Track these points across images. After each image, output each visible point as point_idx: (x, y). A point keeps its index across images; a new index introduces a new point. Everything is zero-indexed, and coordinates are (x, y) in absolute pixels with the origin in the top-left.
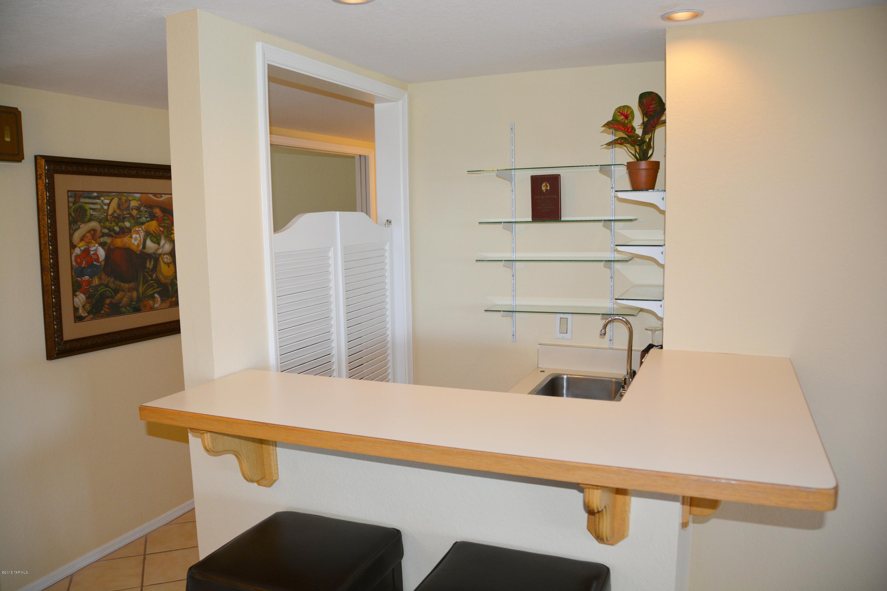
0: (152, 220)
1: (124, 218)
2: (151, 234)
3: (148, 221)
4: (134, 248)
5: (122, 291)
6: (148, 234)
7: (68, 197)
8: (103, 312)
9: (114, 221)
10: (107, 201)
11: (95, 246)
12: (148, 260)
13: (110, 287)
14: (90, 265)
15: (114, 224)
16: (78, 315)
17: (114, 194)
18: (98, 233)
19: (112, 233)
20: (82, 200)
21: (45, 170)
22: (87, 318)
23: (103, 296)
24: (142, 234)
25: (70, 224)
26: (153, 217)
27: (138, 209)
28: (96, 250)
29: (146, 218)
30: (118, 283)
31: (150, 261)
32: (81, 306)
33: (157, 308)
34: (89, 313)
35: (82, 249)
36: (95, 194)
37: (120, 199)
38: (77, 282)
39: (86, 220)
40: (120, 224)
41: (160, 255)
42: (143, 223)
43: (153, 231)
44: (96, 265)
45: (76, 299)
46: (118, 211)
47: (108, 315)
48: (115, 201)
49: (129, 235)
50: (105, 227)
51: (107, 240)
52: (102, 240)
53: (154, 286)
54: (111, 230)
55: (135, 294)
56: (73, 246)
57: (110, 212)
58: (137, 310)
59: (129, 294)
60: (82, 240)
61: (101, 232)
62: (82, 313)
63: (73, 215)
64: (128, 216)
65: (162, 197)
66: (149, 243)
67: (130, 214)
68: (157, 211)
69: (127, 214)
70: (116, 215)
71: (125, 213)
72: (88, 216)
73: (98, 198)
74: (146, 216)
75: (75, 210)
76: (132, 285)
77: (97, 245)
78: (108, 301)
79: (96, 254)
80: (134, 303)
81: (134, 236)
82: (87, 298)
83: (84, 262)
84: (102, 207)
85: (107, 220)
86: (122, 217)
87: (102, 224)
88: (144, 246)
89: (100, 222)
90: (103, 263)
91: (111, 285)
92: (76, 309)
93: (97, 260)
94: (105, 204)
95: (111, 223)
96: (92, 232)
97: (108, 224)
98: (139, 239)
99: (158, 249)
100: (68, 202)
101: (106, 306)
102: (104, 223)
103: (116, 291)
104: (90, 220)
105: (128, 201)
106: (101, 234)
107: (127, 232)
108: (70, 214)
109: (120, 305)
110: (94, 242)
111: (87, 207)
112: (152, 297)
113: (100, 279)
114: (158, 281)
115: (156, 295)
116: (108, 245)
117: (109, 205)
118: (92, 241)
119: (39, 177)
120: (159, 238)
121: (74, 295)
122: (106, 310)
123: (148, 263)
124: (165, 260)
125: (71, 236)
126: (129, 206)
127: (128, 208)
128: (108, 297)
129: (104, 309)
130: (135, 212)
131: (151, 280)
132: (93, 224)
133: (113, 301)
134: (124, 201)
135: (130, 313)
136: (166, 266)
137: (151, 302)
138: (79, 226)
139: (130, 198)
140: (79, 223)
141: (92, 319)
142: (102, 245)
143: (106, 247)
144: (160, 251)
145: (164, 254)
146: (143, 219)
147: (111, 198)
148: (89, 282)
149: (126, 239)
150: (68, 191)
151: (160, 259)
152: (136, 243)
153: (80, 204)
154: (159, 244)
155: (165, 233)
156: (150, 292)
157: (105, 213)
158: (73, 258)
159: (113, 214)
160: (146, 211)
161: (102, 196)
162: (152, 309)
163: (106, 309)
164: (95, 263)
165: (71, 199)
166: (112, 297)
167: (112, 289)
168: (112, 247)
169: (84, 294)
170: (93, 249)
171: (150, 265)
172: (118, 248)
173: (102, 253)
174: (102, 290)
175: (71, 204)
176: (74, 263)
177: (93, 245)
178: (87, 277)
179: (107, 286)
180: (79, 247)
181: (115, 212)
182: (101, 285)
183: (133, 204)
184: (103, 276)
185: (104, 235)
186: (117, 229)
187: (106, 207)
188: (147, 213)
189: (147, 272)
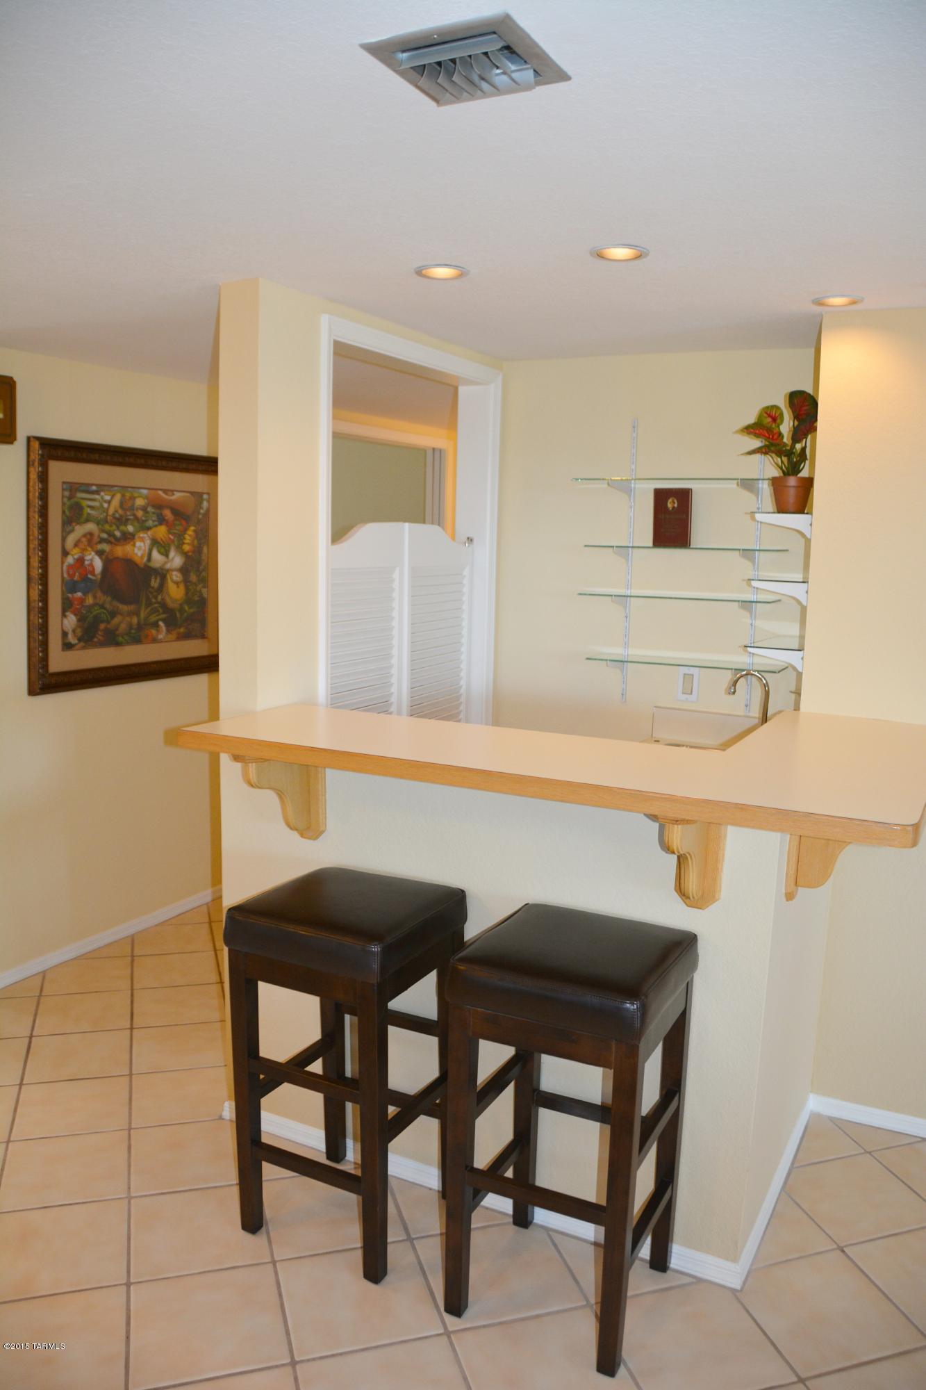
0: (161, 524)
1: (127, 520)
2: (159, 543)
3: (156, 526)
4: (137, 559)
5: (122, 615)
6: (155, 542)
7: (63, 490)
8: (96, 640)
9: (115, 524)
10: (108, 498)
11: (90, 554)
12: (153, 577)
13: (105, 608)
14: (85, 579)
15: (114, 527)
16: (67, 641)
17: (116, 488)
18: (96, 539)
19: (112, 540)
20: (80, 495)
21: (39, 454)
22: (77, 647)
23: (97, 620)
24: (148, 542)
25: (64, 524)
26: (161, 520)
27: (144, 509)
28: (91, 560)
29: (154, 521)
30: (115, 603)
31: (156, 579)
32: (71, 630)
33: (161, 639)
34: (80, 640)
35: (76, 557)
36: (94, 488)
37: (123, 496)
38: (68, 598)
39: (82, 520)
40: (122, 528)
41: (168, 571)
42: (149, 529)
43: (162, 539)
44: (91, 579)
45: (66, 621)
46: (120, 511)
47: (102, 644)
48: (118, 497)
49: (132, 543)
50: (103, 531)
51: (105, 547)
52: (100, 547)
53: (158, 611)
54: (111, 534)
55: (135, 620)
56: (65, 553)
57: (111, 511)
58: (137, 641)
59: (128, 619)
60: (76, 545)
61: (99, 536)
62: (71, 639)
63: (67, 513)
64: (132, 517)
65: (173, 494)
66: (155, 554)
67: (134, 515)
68: (168, 514)
69: (130, 515)
70: (117, 515)
71: (128, 513)
72: (85, 516)
73: (97, 492)
74: (154, 519)
75: (71, 508)
76: (132, 607)
77: (93, 553)
78: (102, 626)
79: (91, 565)
80: (133, 631)
81: (138, 544)
82: (79, 620)
83: (77, 574)
84: (102, 506)
85: (107, 522)
86: (124, 519)
87: (100, 526)
88: (149, 559)
89: (98, 524)
90: (99, 577)
91: (108, 606)
92: (65, 634)
93: (93, 572)
94: (106, 501)
95: (111, 526)
96: (89, 537)
97: (107, 527)
98: (143, 548)
99: (166, 563)
100: (63, 497)
101: (100, 633)
102: (102, 526)
103: (113, 614)
104: (87, 521)
105: (133, 498)
106: (98, 540)
107: (129, 538)
108: (64, 512)
109: (117, 632)
110: (90, 549)
111: (85, 503)
112: (156, 625)
113: (95, 597)
114: (164, 605)
115: (161, 623)
116: (106, 554)
117: (109, 502)
118: (88, 548)
119: (31, 463)
120: (167, 548)
121: (64, 615)
122: (100, 637)
123: (153, 580)
124: (174, 578)
125: (64, 539)
126: (133, 505)
127: (132, 508)
128: (102, 622)
129: (97, 636)
130: (140, 514)
131: (155, 603)
132: (91, 527)
133: (108, 626)
134: (127, 498)
135: (128, 643)
136: (175, 586)
137: (154, 632)
138: (74, 528)
139: (136, 495)
140: (74, 524)
141: (84, 648)
142: (100, 553)
143: (104, 557)
144: (168, 566)
145: (172, 570)
146: (150, 523)
147: (112, 494)
148: (82, 601)
149: (128, 548)
150: (64, 483)
151: (168, 577)
152: (140, 554)
153: (75, 499)
154: (167, 556)
155: (176, 543)
156: (153, 618)
157: (104, 512)
158: (65, 568)
159: (114, 514)
160: (154, 513)
161: (102, 491)
162: (155, 640)
163: (99, 637)
164: (90, 576)
165: (67, 493)
166: (108, 622)
167: (107, 611)
168: (111, 557)
169: (75, 615)
170: (88, 558)
171: (155, 583)
172: (117, 558)
173: (98, 564)
174: (96, 611)
175: (65, 500)
176: (65, 575)
177: (89, 553)
178: (79, 594)
179: (102, 607)
180: (72, 555)
181: (116, 511)
182: (95, 604)
183: (140, 502)
184: (99, 594)
185: (102, 541)
186: (118, 534)
187: (106, 505)
188: (155, 515)
189: (152, 593)
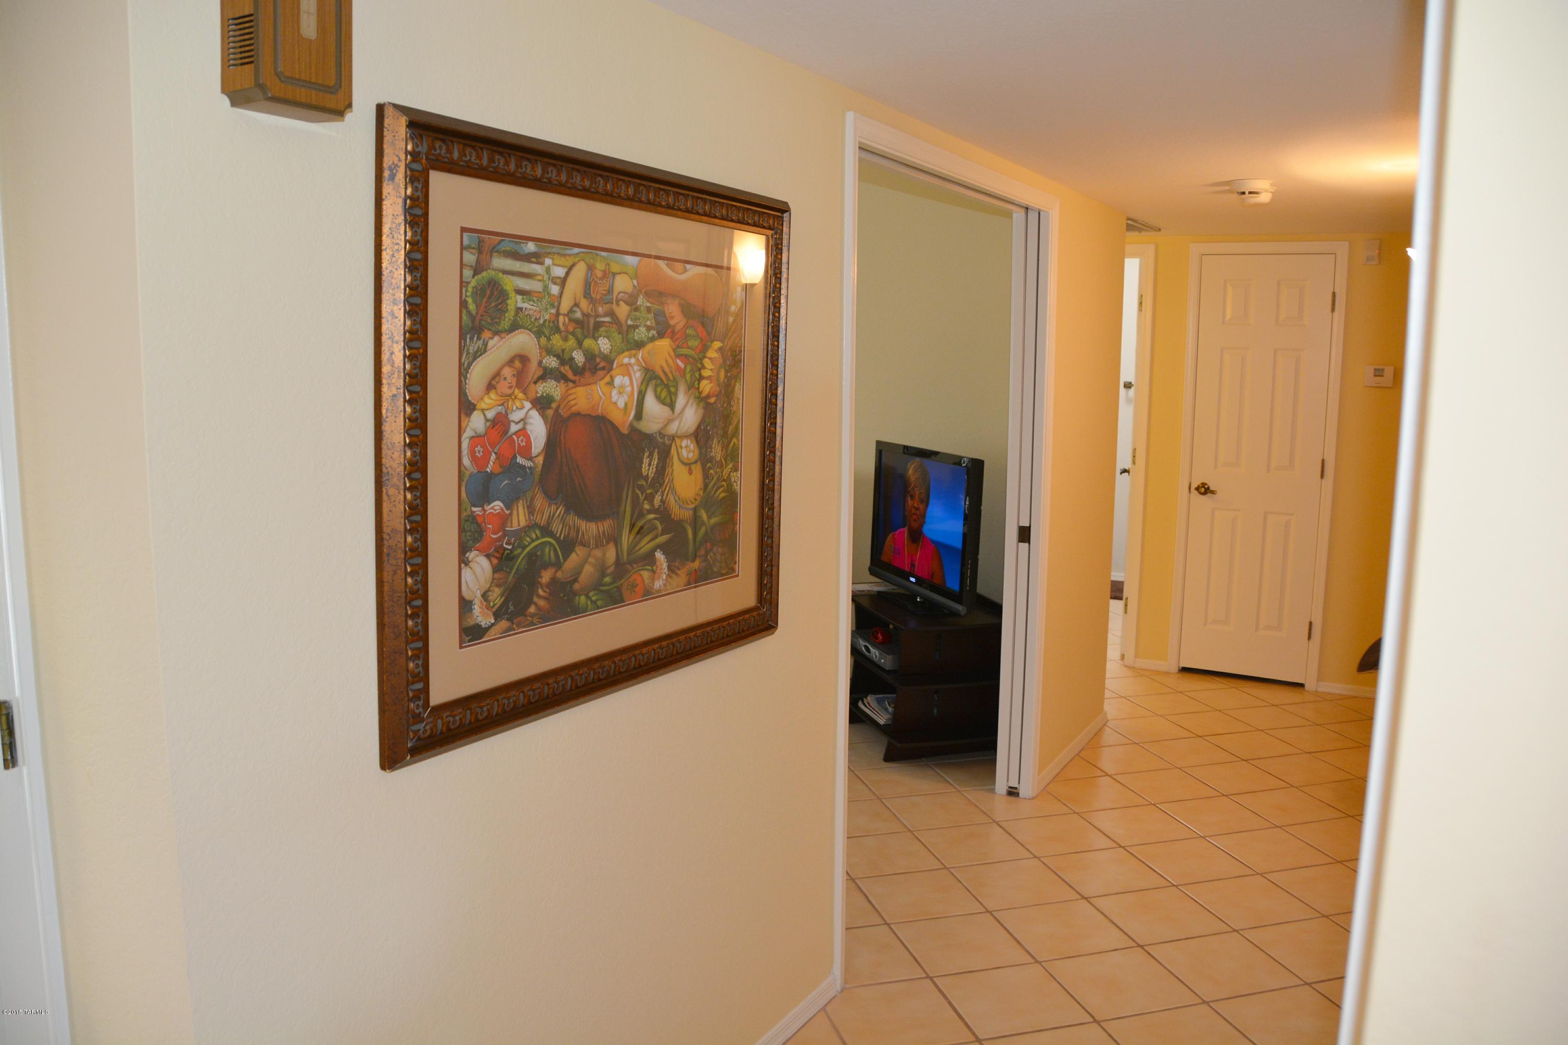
0: (661, 335)
1: (598, 325)
2: (657, 377)
3: (652, 339)
4: (616, 417)
5: (583, 544)
6: (650, 376)
7: (462, 248)
8: (532, 609)
9: (573, 334)
10: (559, 272)
11: (522, 408)
12: (646, 454)
13: (551, 534)
14: (510, 468)
15: (572, 342)
16: (470, 622)
17: (576, 250)
18: (533, 370)
19: (566, 370)
20: (500, 262)
21: (407, 152)
22: (492, 633)
23: (535, 563)
24: (638, 375)
25: (462, 337)
26: (663, 330)
27: (631, 301)
28: (523, 420)
29: (649, 328)
30: (573, 519)
31: (651, 456)
32: (479, 594)
33: (659, 591)
34: (497, 615)
35: (490, 414)
36: (531, 247)
37: (591, 268)
38: (473, 518)
39: (505, 324)
40: (588, 342)
41: (673, 438)
42: (639, 345)
43: (662, 367)
44: (523, 467)
45: (467, 573)
46: (584, 304)
47: (546, 618)
48: (580, 271)
49: (607, 379)
50: (549, 351)
51: (551, 388)
52: (543, 388)
53: (656, 528)
54: (565, 359)
55: (611, 554)
56: (466, 407)
57: (565, 306)
58: (615, 599)
59: (598, 553)
60: (490, 387)
61: (540, 363)
62: (481, 616)
63: (472, 307)
64: (607, 319)
65: (686, 270)
66: (651, 402)
67: (612, 314)
68: (673, 310)
69: (606, 315)
70: (578, 315)
71: (600, 310)
72: (510, 315)
73: (535, 258)
74: (649, 323)
75: (479, 292)
76: (606, 525)
77: (528, 405)
78: (546, 576)
79: (523, 432)
80: (607, 579)
81: (618, 380)
82: (496, 570)
83: (493, 457)
84: (546, 288)
85: (557, 330)
86: (592, 321)
87: (543, 340)
88: (639, 416)
89: (539, 334)
90: (540, 460)
91: (556, 527)
92: (465, 605)
93: (526, 451)
94: (554, 280)
95: (565, 339)
96: (517, 364)
97: (557, 341)
98: (629, 389)
99: (669, 421)
100: (462, 265)
101: (541, 592)
102: (549, 339)
103: (568, 546)
104: (514, 327)
105: (609, 275)
106: (540, 373)
107: (603, 368)
108: (463, 304)
109: (576, 586)
110: (521, 395)
111: (509, 283)
112: (649, 558)
113: (531, 509)
114: (664, 513)
115: (659, 555)
116: (554, 405)
117: (563, 282)
118: (517, 391)
119: (386, 174)
120: (673, 389)
121: (463, 561)
122: (542, 603)
123: (646, 461)
124: (684, 453)
125: (463, 372)
126: (610, 291)
127: (608, 297)
128: (545, 566)
129: (535, 599)
130: (622, 310)
131: (649, 512)
132: (522, 341)
133: (559, 574)
134: (599, 274)
135: (597, 608)
136: (685, 470)
137: (646, 574)
138: (485, 345)
139: (615, 268)
140: (486, 334)
141: (506, 633)
142: (541, 404)
143: (550, 412)
144: (673, 429)
145: (682, 437)
146: (641, 333)
147: (569, 264)
148: (504, 519)
149: (599, 389)
150: (464, 230)
151: (673, 451)
152: (621, 404)
153: (491, 273)
154: (672, 406)
155: (688, 376)
156: (645, 545)
157: (552, 306)
158: (465, 444)
159: (571, 311)
160: (648, 310)
161: (548, 254)
162: (648, 594)
163: (541, 601)
164: (520, 460)
165: (470, 258)
166: (558, 565)
167: (557, 539)
168: (564, 413)
169: (488, 556)
170: (516, 416)
171: (648, 468)
172: (578, 414)
173: (538, 430)
174: (533, 542)
175: (468, 273)
176: (466, 461)
177: (518, 403)
178: (498, 505)
179: (546, 531)
180: (483, 410)
181: (576, 305)
182: (531, 527)
183: (622, 284)
184: (540, 501)
185: (546, 374)
186: (579, 358)
187: (555, 290)
188: (651, 316)
189: (641, 488)
